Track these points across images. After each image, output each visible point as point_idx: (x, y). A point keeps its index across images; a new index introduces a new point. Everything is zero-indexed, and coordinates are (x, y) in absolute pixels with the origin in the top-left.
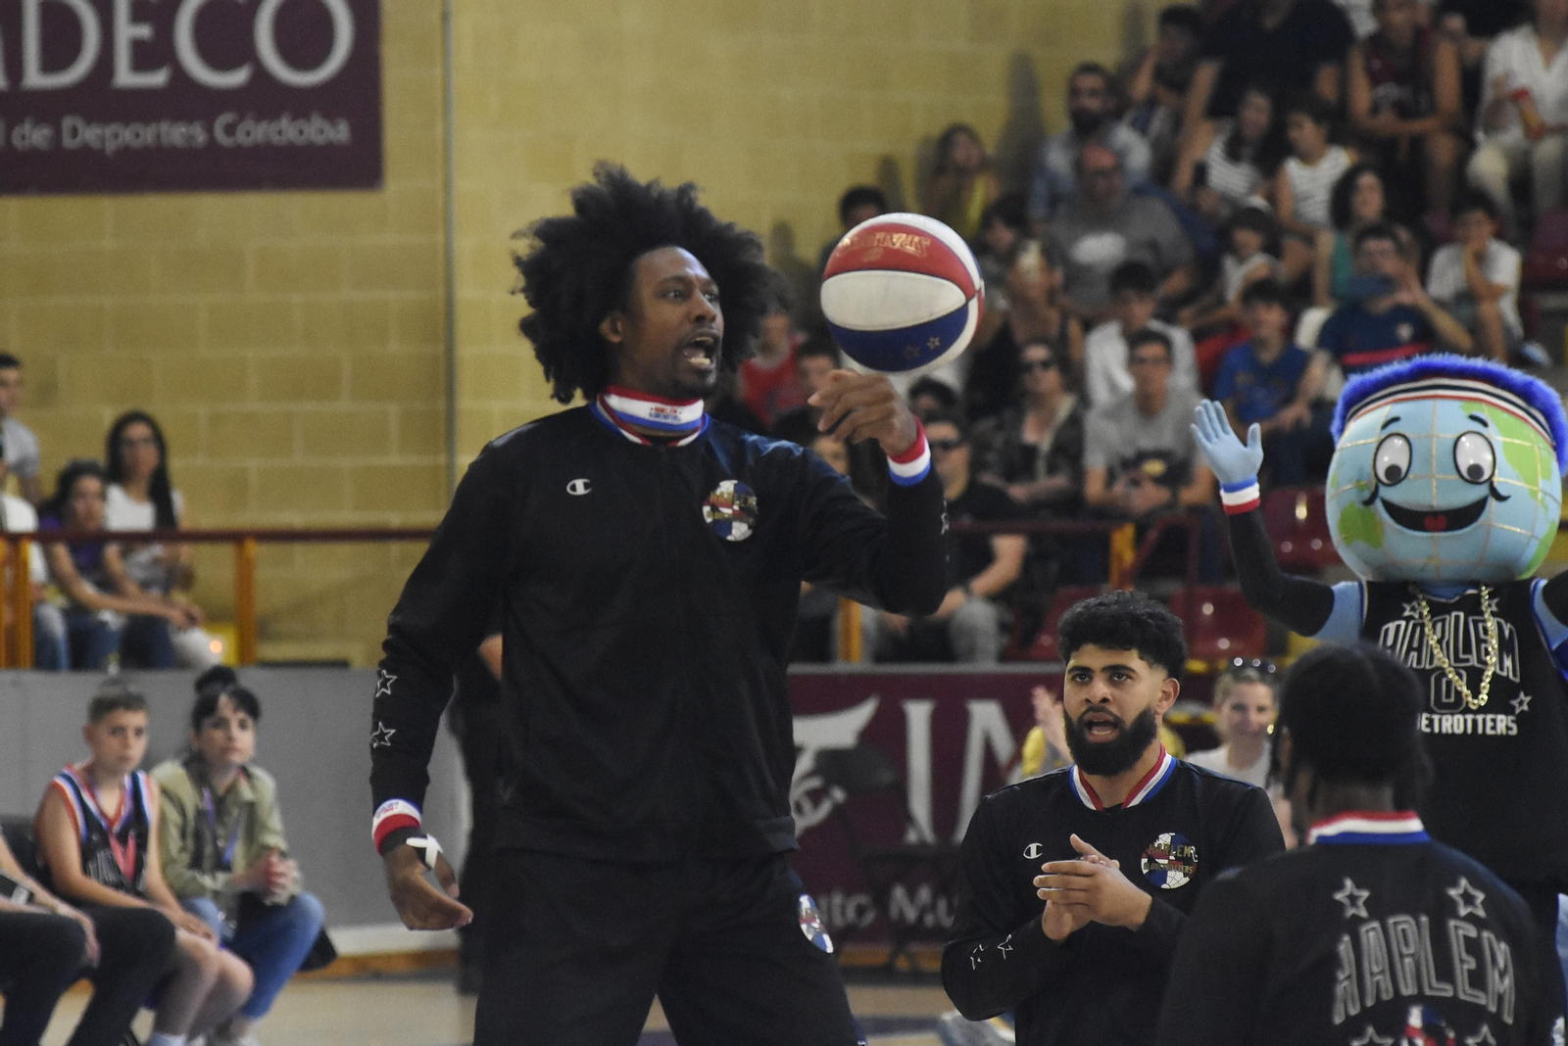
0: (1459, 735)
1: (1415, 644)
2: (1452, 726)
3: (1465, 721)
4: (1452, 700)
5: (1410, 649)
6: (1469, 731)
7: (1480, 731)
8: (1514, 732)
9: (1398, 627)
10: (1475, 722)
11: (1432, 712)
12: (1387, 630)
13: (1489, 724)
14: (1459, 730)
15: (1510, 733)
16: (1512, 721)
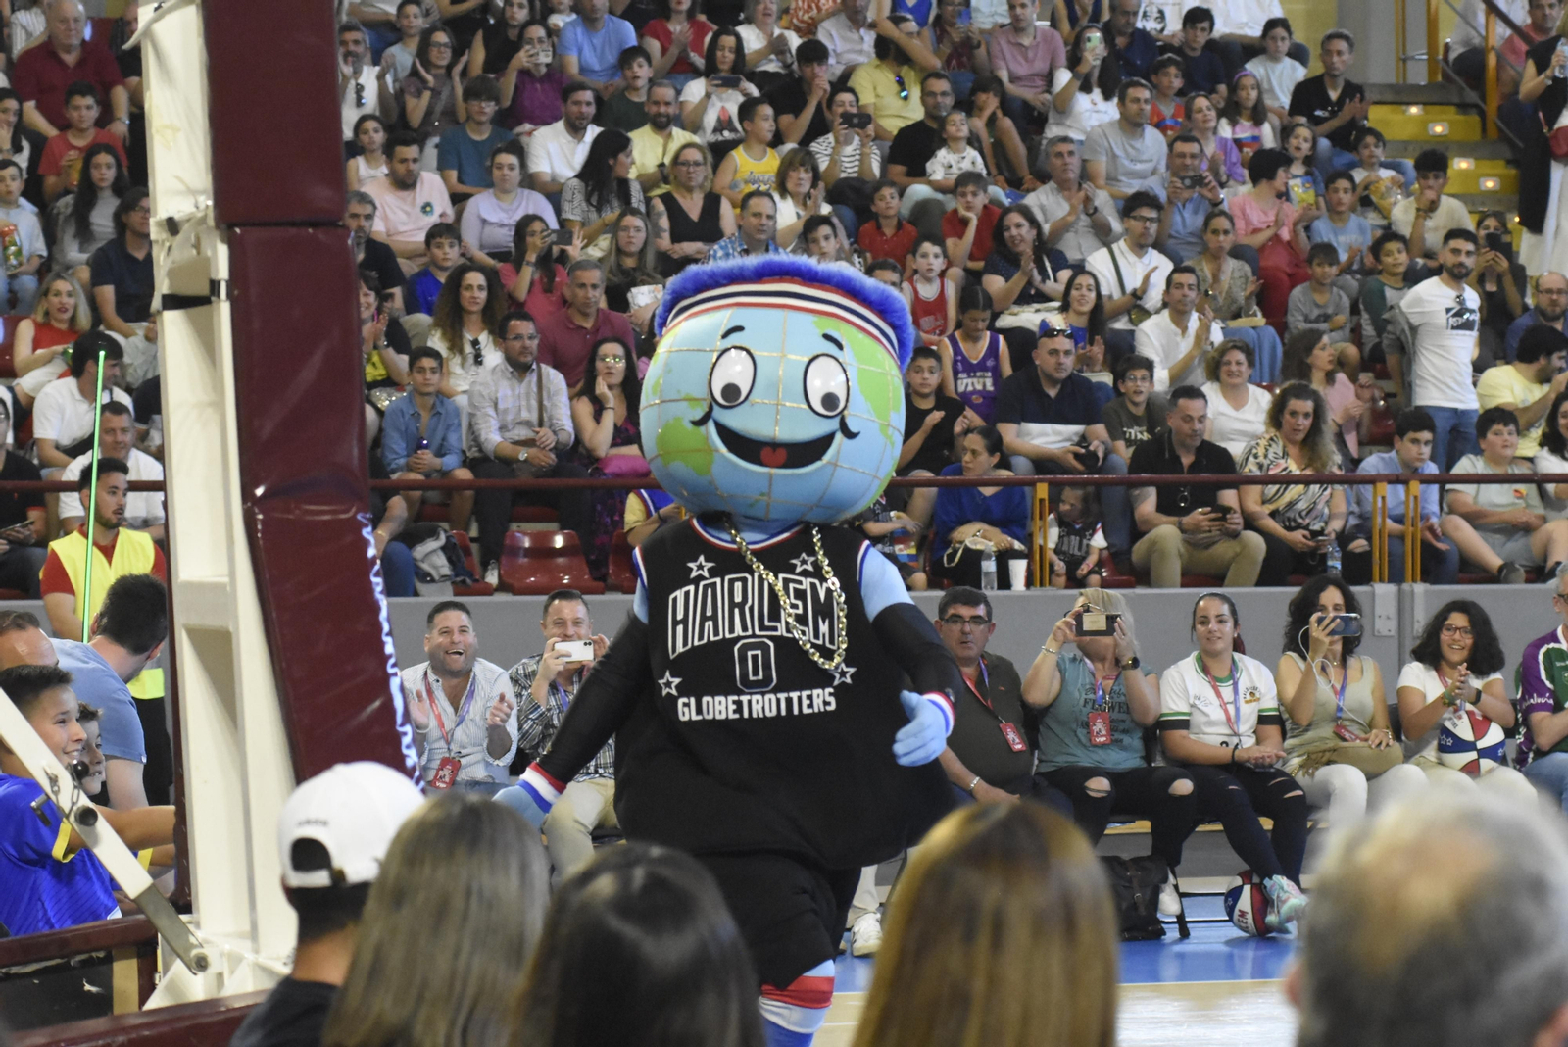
0: (772, 718)
1: (709, 613)
2: (763, 708)
3: (778, 701)
4: (761, 677)
5: (704, 618)
6: (783, 712)
7: (796, 711)
8: (832, 707)
9: (687, 594)
10: (789, 701)
11: (740, 693)
12: (675, 600)
13: (806, 702)
14: (772, 713)
15: (829, 708)
16: (831, 694)
